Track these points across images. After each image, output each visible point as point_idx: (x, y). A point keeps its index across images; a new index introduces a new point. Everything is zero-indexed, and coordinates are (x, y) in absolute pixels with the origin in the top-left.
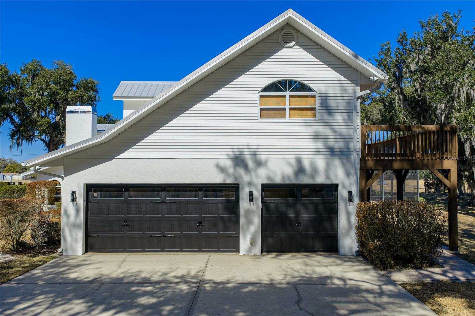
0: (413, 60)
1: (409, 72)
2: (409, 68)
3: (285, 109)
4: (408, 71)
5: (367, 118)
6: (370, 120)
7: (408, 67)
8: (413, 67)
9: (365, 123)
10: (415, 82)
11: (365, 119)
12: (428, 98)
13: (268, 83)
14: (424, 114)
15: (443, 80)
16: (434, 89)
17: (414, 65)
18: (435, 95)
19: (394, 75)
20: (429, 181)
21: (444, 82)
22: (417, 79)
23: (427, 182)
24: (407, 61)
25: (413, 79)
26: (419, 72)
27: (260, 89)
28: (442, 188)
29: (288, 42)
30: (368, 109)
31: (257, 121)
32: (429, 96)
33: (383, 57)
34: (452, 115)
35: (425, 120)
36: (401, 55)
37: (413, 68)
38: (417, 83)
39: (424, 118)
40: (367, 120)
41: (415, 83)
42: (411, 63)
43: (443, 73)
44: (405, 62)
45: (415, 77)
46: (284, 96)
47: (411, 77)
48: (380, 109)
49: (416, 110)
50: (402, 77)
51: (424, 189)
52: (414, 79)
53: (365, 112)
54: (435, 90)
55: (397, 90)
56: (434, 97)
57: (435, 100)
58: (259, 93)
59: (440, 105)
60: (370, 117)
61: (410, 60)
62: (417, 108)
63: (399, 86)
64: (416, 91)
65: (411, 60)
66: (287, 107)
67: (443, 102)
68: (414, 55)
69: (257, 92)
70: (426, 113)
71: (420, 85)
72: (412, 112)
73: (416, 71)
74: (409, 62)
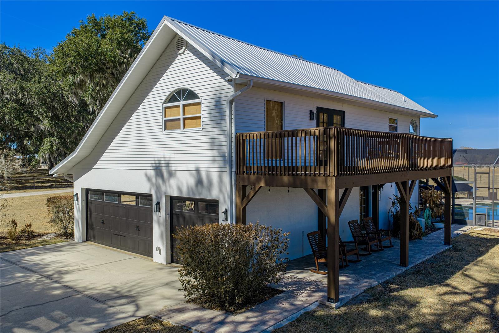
3: (179, 119)
13: (168, 94)
27: (163, 101)
29: (180, 48)
31: (161, 133)
46: (179, 106)
58: (163, 105)
66: (181, 117)
69: (161, 104)
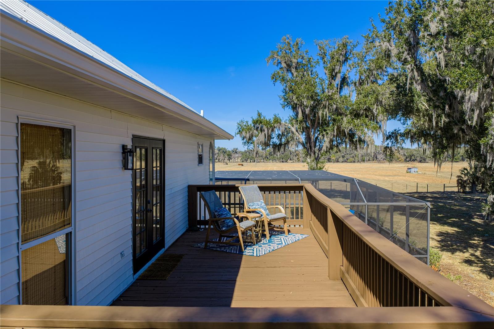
0: (434, 17)
1: (428, 35)
2: (427, 29)
4: (426, 35)
5: (378, 102)
6: (382, 106)
7: (427, 27)
8: (434, 27)
9: (375, 109)
10: (436, 51)
11: (375, 105)
12: (449, 80)
14: (450, 101)
15: (478, 45)
16: (462, 63)
17: (436, 24)
18: (461, 74)
19: (407, 42)
20: (463, 178)
21: (479, 50)
22: (439, 47)
23: (461, 179)
24: (425, 19)
25: (434, 47)
26: (444, 34)
28: (479, 187)
30: (379, 91)
32: (450, 77)
33: (392, 15)
34: (490, 113)
35: (452, 111)
36: (416, 9)
37: (434, 29)
38: (440, 53)
39: (450, 107)
40: (377, 105)
41: (437, 53)
42: (432, 21)
43: (477, 33)
44: (422, 20)
45: (437, 44)
47: (431, 44)
48: (391, 92)
49: (438, 96)
50: (418, 43)
51: (457, 188)
52: (436, 47)
53: (375, 95)
54: (463, 65)
55: (410, 65)
56: (459, 78)
57: (461, 84)
59: (471, 92)
60: (382, 101)
61: (428, 17)
62: (440, 92)
63: (414, 58)
64: (438, 66)
65: (431, 15)
67: (475, 87)
68: (436, 8)
70: (454, 100)
71: (445, 56)
72: (433, 98)
73: (438, 33)
74: (428, 19)
